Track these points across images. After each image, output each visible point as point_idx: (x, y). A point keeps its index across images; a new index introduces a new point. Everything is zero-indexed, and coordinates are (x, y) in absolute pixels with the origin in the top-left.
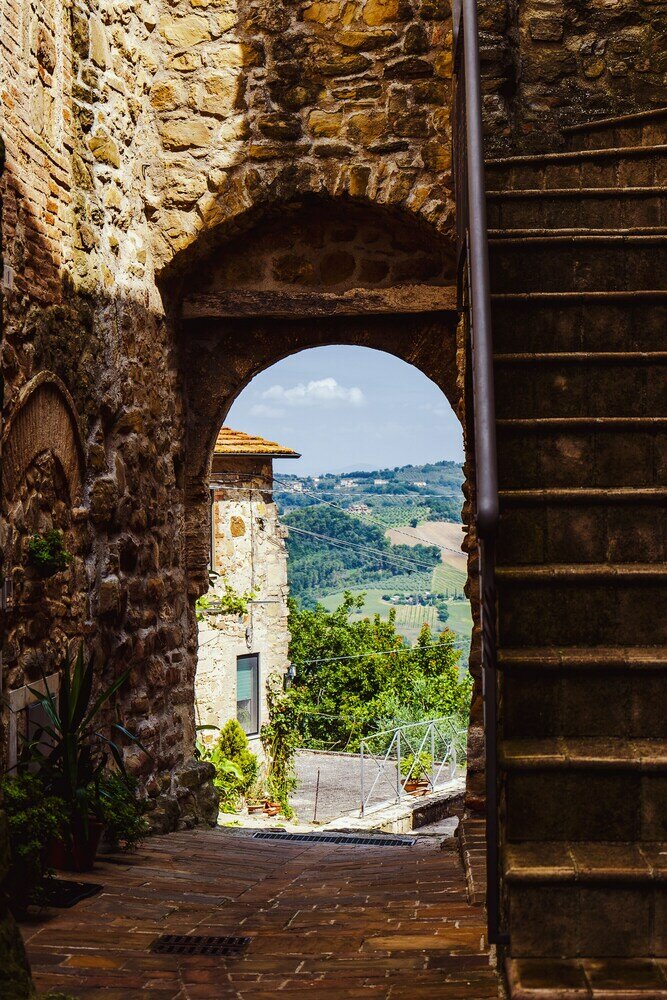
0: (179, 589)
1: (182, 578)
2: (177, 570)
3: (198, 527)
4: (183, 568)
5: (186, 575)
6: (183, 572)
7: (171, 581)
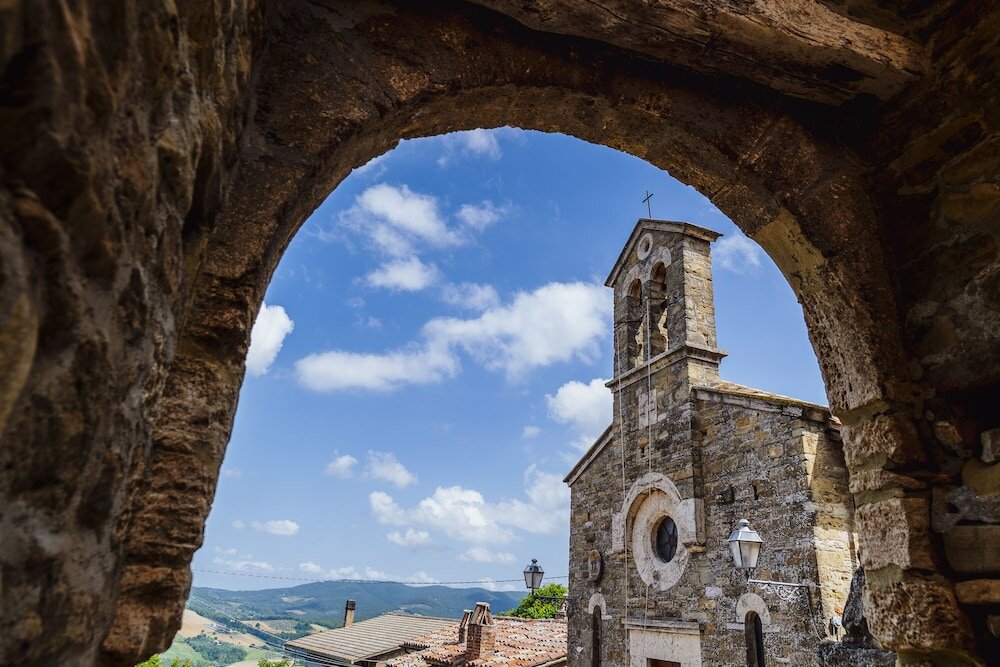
0: (75, 630)
1: (99, 584)
2: (90, 544)
3: (201, 421)
4: (114, 547)
5: (114, 576)
6: (110, 564)
7: (51, 583)
